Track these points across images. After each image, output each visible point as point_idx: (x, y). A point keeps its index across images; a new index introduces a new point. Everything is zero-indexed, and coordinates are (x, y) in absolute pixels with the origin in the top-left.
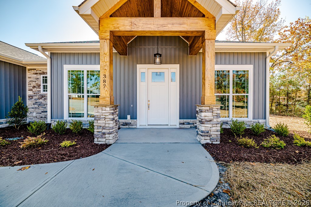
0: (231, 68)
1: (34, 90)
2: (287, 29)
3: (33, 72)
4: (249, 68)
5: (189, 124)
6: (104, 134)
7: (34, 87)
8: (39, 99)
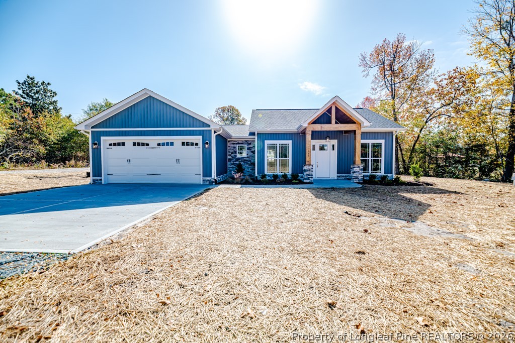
0: (370, 142)
1: (232, 155)
2: (443, 77)
3: (231, 143)
4: (382, 142)
5: (343, 177)
6: (309, 178)
7: (232, 153)
8: (235, 161)
